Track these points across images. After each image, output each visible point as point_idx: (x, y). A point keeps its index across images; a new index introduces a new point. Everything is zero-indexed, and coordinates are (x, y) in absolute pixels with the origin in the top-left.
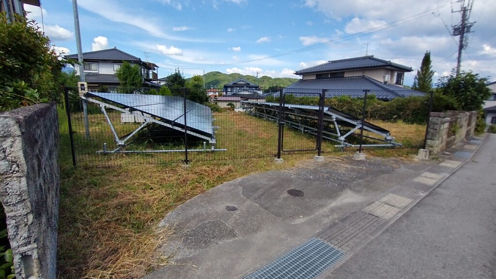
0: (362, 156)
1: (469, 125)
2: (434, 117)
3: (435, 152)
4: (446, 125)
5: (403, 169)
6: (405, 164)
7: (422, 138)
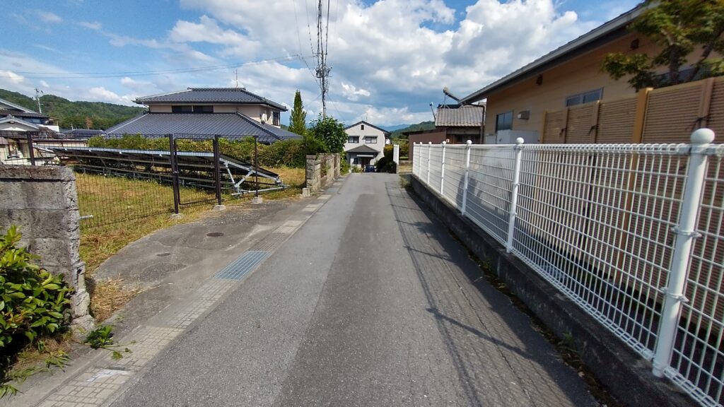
0: (260, 200)
1: (335, 166)
2: (310, 160)
3: (314, 189)
4: (319, 166)
5: (293, 205)
6: (293, 201)
7: (304, 180)
